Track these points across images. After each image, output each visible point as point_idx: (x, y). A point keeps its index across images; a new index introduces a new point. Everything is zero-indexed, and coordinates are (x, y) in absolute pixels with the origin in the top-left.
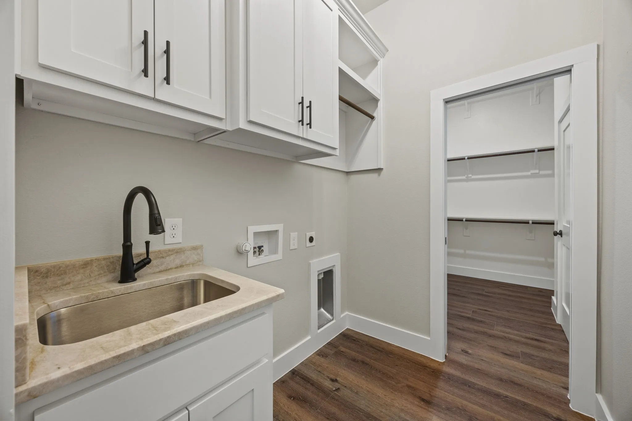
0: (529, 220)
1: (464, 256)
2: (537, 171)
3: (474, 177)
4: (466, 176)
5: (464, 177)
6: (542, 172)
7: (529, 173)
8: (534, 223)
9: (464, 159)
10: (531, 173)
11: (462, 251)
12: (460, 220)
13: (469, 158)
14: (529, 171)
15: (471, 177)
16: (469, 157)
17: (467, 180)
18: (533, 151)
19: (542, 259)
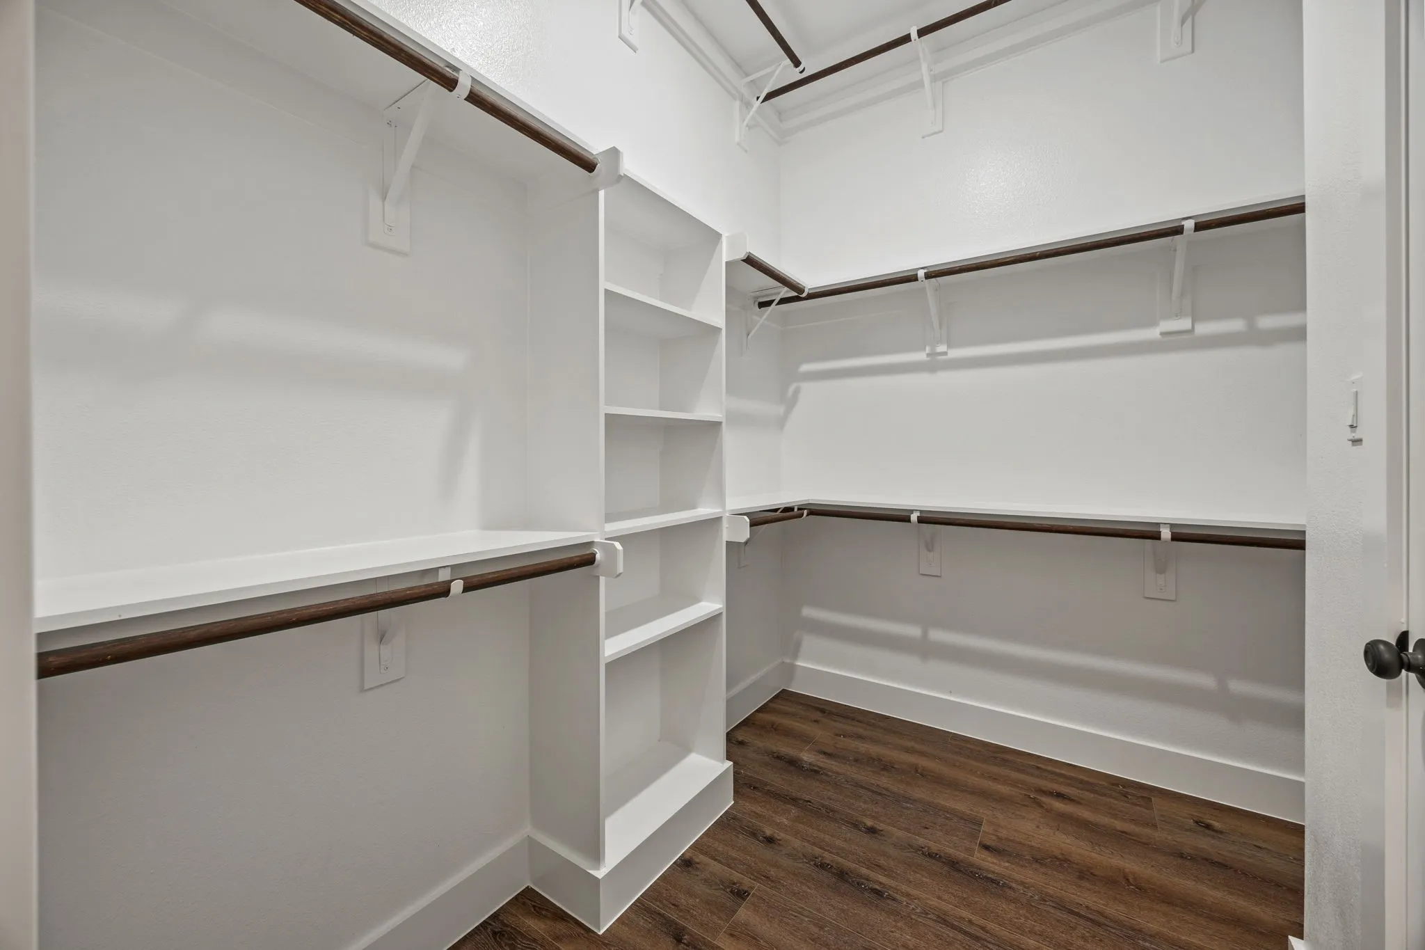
0: (1158, 524)
1: (925, 650)
2: (1185, 324)
3: (955, 353)
4: (928, 350)
5: (921, 356)
6: (1204, 329)
7: (1153, 333)
8: (1184, 535)
9: (911, 278)
10: (1162, 334)
11: (913, 631)
12: (901, 517)
13: (934, 274)
14: (1152, 323)
15: (945, 353)
16: (931, 270)
17: (933, 366)
18: (1177, 231)
19: (1205, 681)
